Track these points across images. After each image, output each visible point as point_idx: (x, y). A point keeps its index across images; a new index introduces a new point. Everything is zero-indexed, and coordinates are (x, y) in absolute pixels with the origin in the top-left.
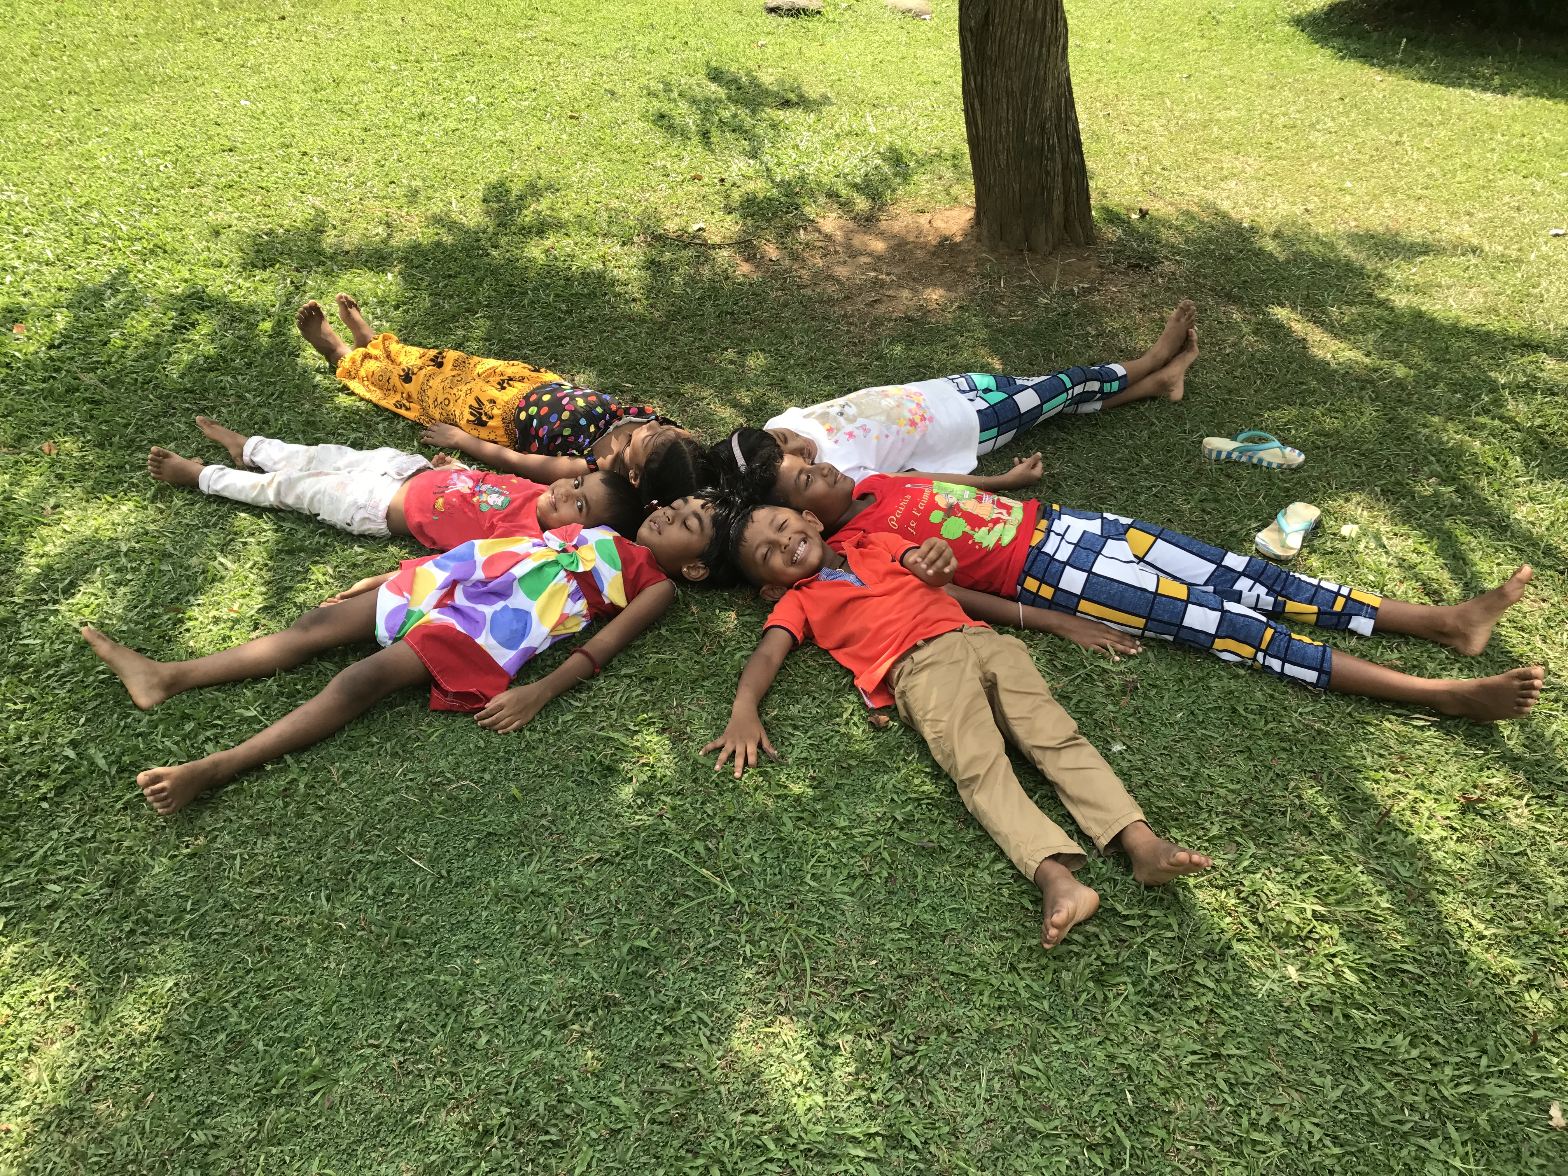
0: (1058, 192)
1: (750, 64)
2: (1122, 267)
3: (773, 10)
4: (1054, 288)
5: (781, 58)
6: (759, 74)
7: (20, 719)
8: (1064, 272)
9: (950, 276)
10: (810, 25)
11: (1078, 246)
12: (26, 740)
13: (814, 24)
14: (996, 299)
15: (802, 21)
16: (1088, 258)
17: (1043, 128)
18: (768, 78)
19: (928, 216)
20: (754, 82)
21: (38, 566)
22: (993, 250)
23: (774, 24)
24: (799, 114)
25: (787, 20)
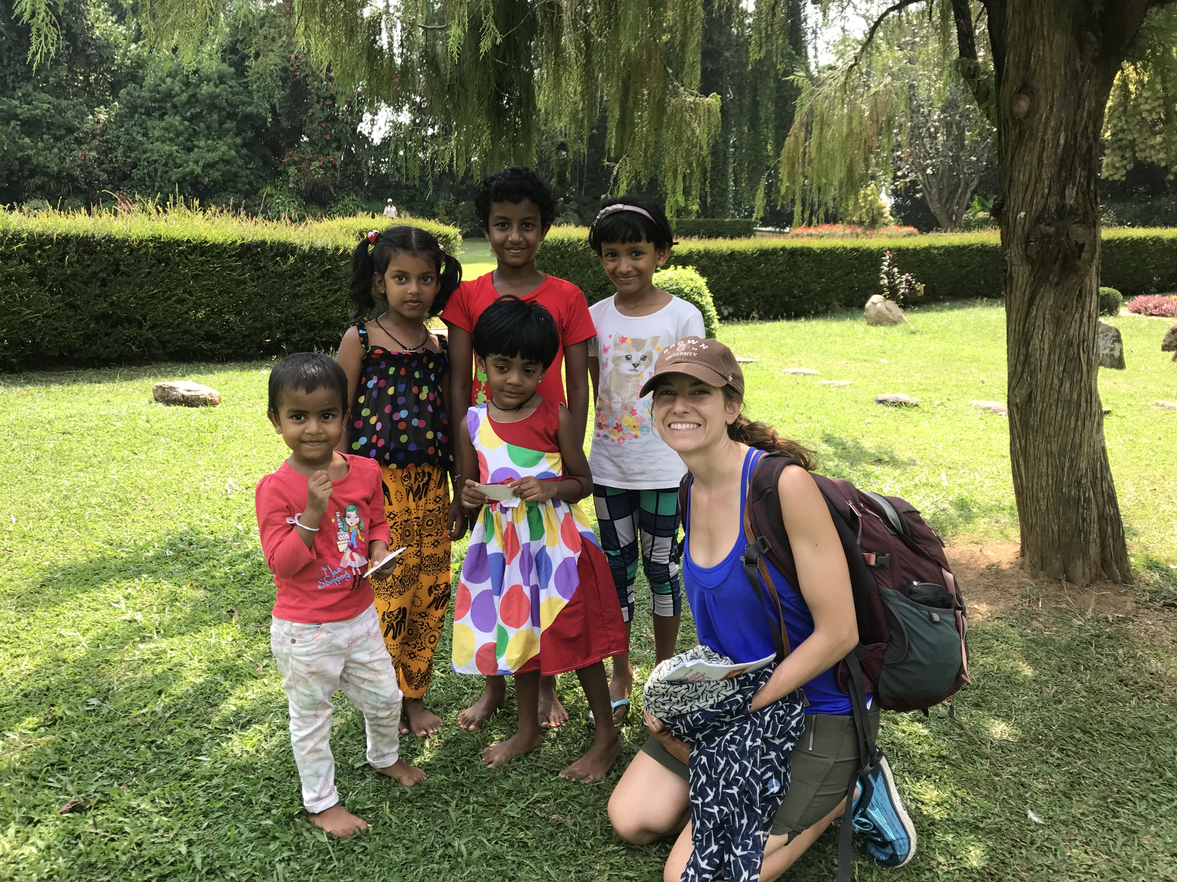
0: (1094, 535)
1: (856, 434)
2: (1158, 605)
3: (881, 402)
4: (1089, 614)
5: (881, 432)
6: (862, 441)
7: (165, 815)
8: (1098, 602)
9: (993, 593)
10: (909, 413)
11: (1116, 583)
12: (161, 832)
13: (913, 414)
14: (1034, 616)
15: (904, 410)
16: (1125, 594)
17: (1079, 483)
18: (869, 444)
19: (981, 547)
20: (857, 446)
21: (235, 705)
22: (1034, 577)
23: (881, 411)
24: (888, 469)
25: (891, 409)
